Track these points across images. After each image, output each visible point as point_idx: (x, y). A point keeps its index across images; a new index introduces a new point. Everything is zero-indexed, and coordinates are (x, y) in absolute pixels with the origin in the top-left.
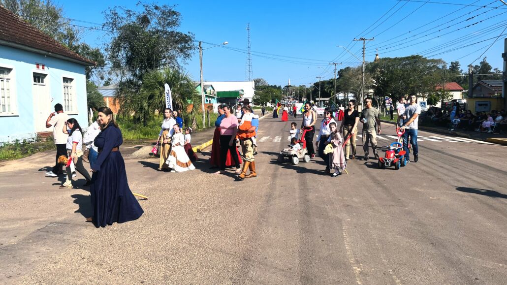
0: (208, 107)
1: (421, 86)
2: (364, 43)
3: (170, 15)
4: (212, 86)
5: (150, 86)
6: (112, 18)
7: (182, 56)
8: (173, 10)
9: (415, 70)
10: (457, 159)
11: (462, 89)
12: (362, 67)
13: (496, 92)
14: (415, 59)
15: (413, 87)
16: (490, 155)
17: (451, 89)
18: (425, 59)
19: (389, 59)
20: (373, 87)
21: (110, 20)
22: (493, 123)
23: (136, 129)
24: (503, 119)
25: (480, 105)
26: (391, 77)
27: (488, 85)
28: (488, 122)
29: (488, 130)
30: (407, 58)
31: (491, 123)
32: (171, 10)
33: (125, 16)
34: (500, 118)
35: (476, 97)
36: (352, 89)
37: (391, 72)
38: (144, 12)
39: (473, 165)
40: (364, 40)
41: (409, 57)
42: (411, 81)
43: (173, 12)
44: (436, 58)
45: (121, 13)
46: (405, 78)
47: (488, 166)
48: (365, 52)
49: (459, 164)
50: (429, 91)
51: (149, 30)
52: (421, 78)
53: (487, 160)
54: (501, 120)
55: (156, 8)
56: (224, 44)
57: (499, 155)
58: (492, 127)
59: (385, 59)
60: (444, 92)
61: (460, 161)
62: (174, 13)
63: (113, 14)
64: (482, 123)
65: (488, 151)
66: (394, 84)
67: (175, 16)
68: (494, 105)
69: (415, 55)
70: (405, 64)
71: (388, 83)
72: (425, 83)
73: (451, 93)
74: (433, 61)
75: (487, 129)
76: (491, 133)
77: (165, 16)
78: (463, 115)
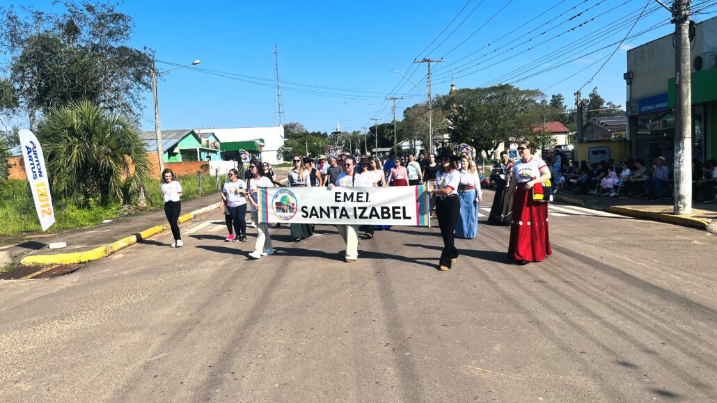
0: (202, 167)
1: (513, 128)
2: (429, 66)
3: (112, 21)
4: (213, 134)
5: (53, 135)
6: (8, 25)
7: (135, 87)
8: (116, 11)
9: (504, 106)
10: (567, 257)
11: (567, 130)
12: (428, 102)
13: (613, 134)
14: (504, 89)
15: (502, 129)
16: (622, 244)
17: (554, 131)
18: (517, 89)
19: (468, 90)
20: (448, 131)
21: (5, 27)
22: (617, 181)
23: (24, 213)
24: (632, 174)
25: (595, 153)
26: (473, 116)
27: (602, 123)
28: (610, 180)
29: (611, 193)
30: (493, 89)
31: (613, 182)
32: (112, 11)
33: (31, 21)
34: (627, 172)
35: (588, 142)
36: (420, 134)
37: (472, 109)
38: (65, 15)
39: (598, 273)
40: (428, 61)
41: (496, 87)
42: (499, 120)
43: (116, 15)
44: (532, 89)
45: (24, 17)
46: (492, 117)
47: (624, 274)
48: (432, 79)
49: (572, 270)
50: (524, 134)
51: (80, 46)
52: (512, 116)
53: (619, 256)
54: (629, 176)
55: (90, 9)
56: (194, 64)
57: (637, 243)
58: (616, 187)
59: (463, 91)
60: (544, 135)
61: (571, 260)
62: (121, 17)
63: (10, 18)
64: (600, 182)
65: (615, 234)
66: (477, 126)
67: (121, 22)
68: (615, 152)
69: (504, 84)
70: (491, 97)
71: (467, 124)
72: (519, 123)
73: (554, 137)
74: (528, 92)
75: (608, 190)
76: (615, 196)
77: (102, 21)
78: (571, 169)
